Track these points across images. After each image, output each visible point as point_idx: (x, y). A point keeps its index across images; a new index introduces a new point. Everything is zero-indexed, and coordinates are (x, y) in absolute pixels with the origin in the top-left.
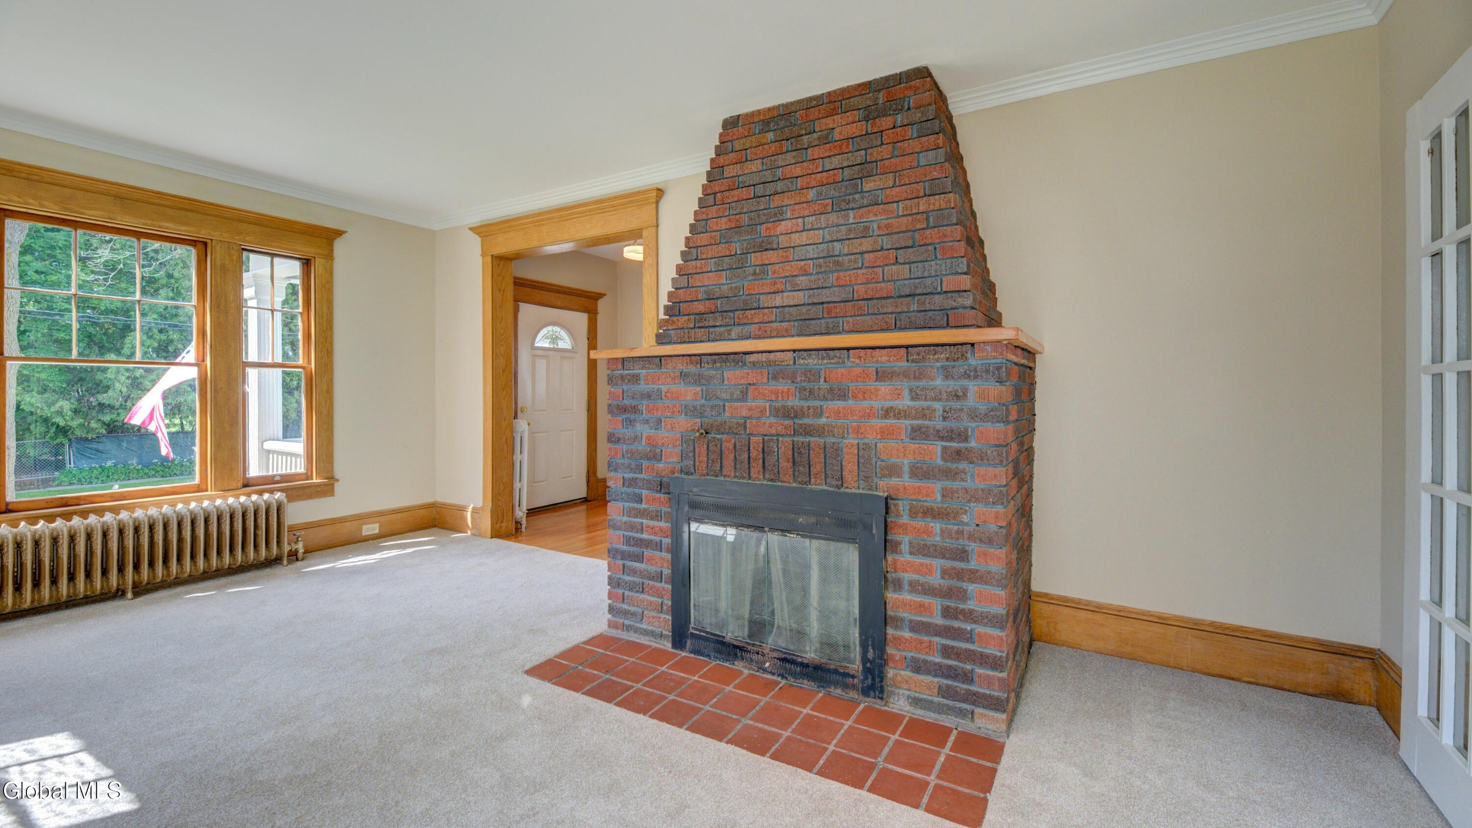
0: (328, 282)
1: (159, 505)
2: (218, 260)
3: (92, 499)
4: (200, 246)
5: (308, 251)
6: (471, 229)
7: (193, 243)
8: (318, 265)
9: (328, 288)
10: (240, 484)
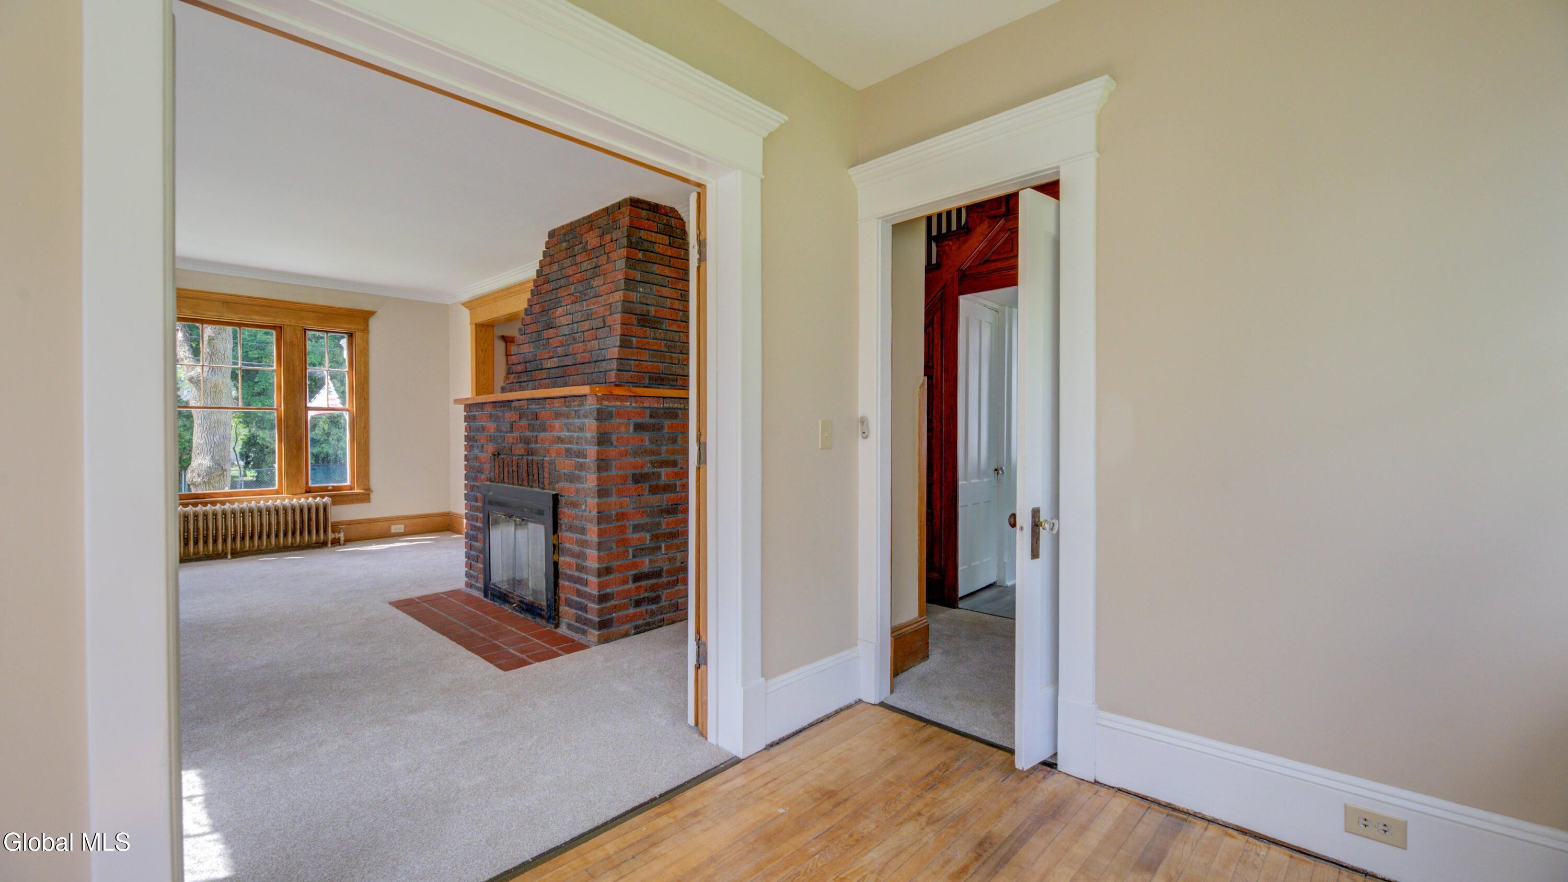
0: (365, 349)
1: (250, 501)
2: (288, 338)
3: (212, 495)
4: (278, 329)
5: (351, 327)
6: (462, 304)
7: (274, 328)
8: (358, 337)
9: (365, 353)
10: (304, 491)
